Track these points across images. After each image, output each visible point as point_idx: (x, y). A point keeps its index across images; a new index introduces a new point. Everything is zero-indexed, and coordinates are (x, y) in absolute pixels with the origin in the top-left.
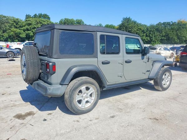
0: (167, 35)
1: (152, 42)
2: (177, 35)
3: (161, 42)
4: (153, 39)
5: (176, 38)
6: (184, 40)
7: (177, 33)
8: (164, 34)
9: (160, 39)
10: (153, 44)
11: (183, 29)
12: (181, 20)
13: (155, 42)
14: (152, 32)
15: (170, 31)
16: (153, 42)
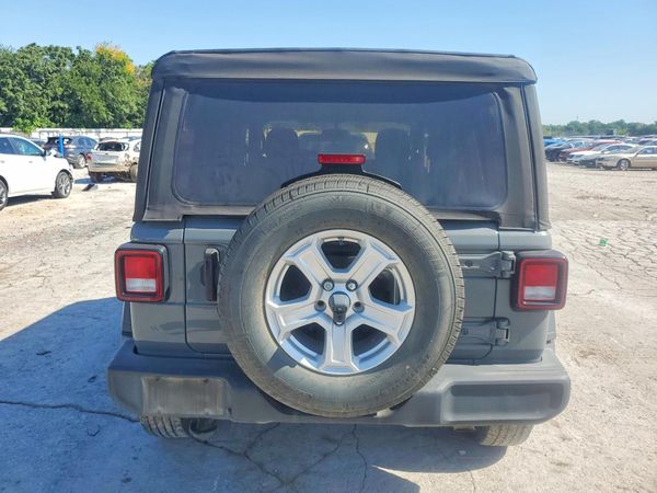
0: (70, 95)
1: (20, 120)
2: (104, 96)
3: (53, 120)
4: (22, 108)
5: (101, 105)
6: (125, 114)
7: (102, 90)
8: (60, 91)
9: (48, 110)
10: (25, 125)
11: (116, 77)
12: (107, 48)
13: (32, 119)
14: (10, 81)
15: (79, 81)
16: (23, 117)
